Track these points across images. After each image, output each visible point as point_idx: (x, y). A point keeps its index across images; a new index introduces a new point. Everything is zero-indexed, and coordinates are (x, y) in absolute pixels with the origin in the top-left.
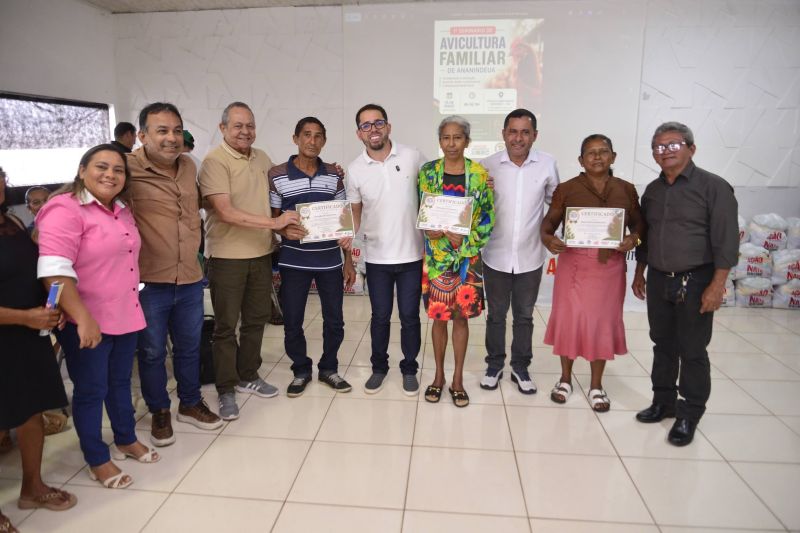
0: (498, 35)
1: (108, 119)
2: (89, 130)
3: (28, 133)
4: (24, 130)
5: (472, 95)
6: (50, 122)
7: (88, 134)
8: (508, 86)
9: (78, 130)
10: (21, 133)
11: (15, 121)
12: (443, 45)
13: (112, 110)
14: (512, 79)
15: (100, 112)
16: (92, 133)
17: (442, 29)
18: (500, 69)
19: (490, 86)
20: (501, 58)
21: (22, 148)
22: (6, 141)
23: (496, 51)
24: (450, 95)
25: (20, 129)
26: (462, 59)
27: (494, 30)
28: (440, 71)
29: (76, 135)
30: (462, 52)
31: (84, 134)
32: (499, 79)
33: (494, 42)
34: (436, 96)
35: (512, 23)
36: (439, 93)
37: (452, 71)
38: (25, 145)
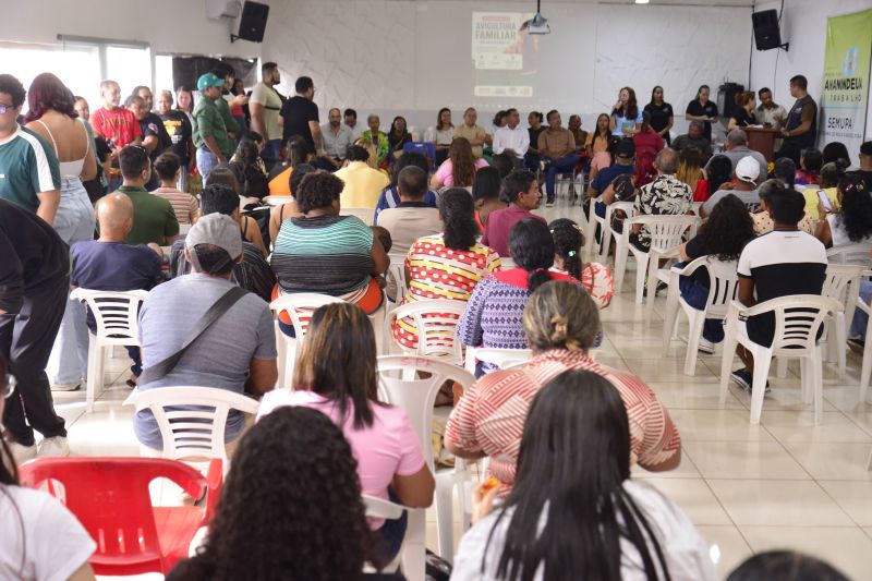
0: (512, 22)
5: (496, 57)
8: (517, 52)
12: (478, 27)
14: (520, 49)
17: (477, 17)
18: (512, 42)
19: (506, 52)
20: (513, 36)
23: (509, 31)
24: (482, 57)
26: (489, 35)
27: (508, 19)
28: (476, 43)
30: (489, 31)
32: (512, 48)
33: (508, 26)
34: (473, 57)
35: (520, 15)
36: (475, 55)
37: (483, 42)
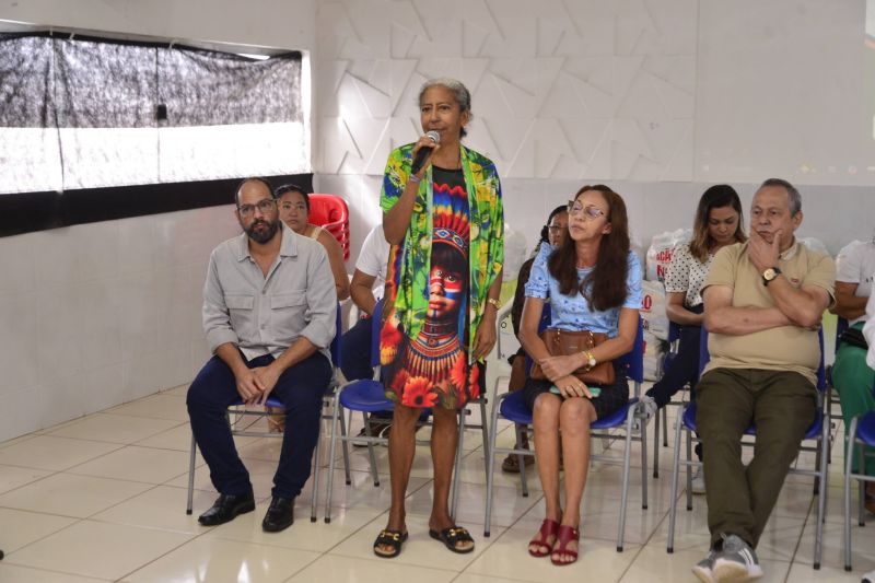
1: (300, 74)
2: (275, 93)
3: (203, 101)
4: (198, 97)
6: (229, 83)
7: (272, 101)
9: (261, 95)
10: (195, 100)
11: (188, 84)
13: (306, 61)
15: (290, 65)
16: (277, 99)
21: (192, 124)
22: (176, 114)
25: (194, 96)
29: (258, 102)
31: (268, 101)
38: (196, 120)
